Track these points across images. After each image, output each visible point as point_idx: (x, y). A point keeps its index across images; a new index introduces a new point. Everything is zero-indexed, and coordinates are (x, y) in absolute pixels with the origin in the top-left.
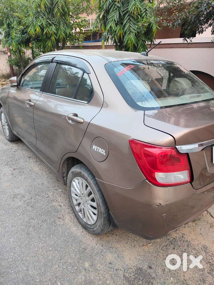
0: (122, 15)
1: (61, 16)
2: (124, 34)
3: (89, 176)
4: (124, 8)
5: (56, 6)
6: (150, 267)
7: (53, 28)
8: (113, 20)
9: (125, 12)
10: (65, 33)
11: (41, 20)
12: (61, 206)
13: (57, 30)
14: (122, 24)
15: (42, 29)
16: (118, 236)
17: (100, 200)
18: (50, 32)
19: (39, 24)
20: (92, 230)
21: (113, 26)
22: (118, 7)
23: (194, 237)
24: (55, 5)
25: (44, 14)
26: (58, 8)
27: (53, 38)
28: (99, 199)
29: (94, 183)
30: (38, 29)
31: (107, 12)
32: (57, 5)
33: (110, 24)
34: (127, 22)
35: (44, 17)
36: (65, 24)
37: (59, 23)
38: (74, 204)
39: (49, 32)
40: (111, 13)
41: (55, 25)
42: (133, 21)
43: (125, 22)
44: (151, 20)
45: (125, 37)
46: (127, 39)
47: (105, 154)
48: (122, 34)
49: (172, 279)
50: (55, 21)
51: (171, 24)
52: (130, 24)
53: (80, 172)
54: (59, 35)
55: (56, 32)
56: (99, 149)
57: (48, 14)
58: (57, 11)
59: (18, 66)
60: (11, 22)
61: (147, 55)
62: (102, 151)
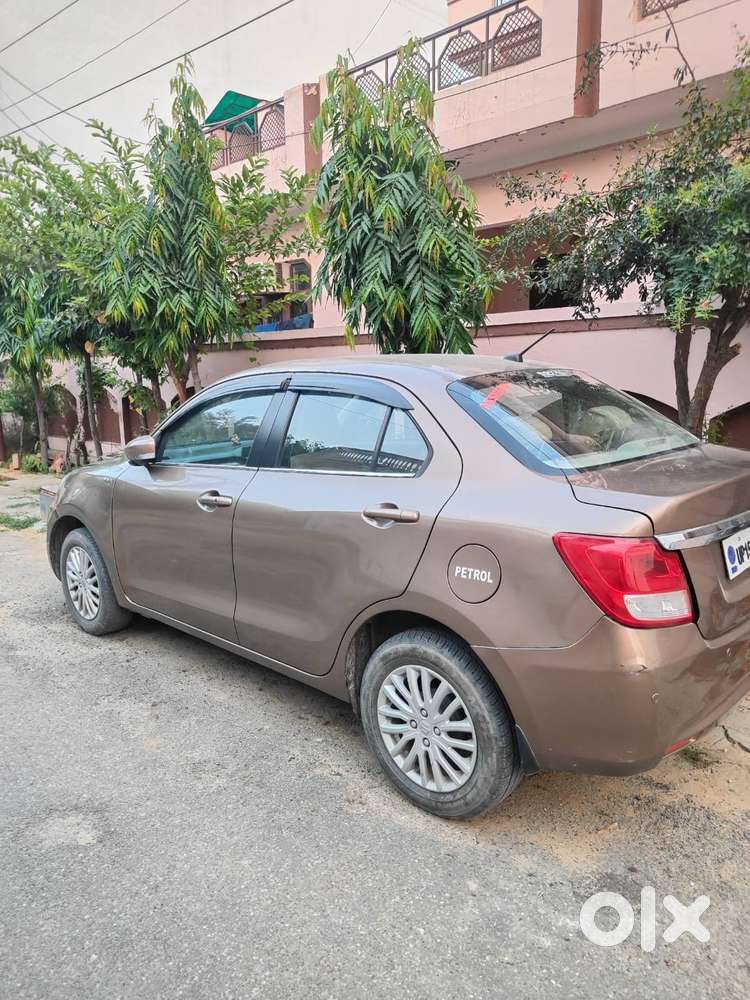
0: (399, 261)
1: (206, 266)
2: (409, 310)
3: (442, 653)
4: (402, 246)
5: (191, 240)
6: (633, 870)
7: (185, 299)
8: (378, 274)
9: (407, 254)
10: (217, 311)
11: (148, 279)
12: (338, 774)
13: (196, 303)
14: (401, 283)
15: (151, 303)
16: (524, 818)
17: (483, 705)
18: (176, 311)
19: (144, 290)
20: (462, 801)
21: (379, 289)
22: (386, 243)
23: (718, 799)
24: (189, 238)
25: (155, 262)
26: (196, 245)
27: (183, 327)
28: (480, 702)
29: (460, 666)
30: (139, 305)
31: (358, 254)
32: (193, 237)
33: (371, 287)
34: (413, 278)
35: (157, 271)
36: (217, 286)
37: (201, 284)
38: (390, 750)
39: (171, 309)
40: (368, 259)
41: (188, 290)
42: (430, 274)
43: (409, 278)
44: (498, 277)
45: (414, 317)
46: (419, 319)
47: (491, 581)
48: (404, 308)
49: (692, 884)
50: (188, 280)
51: (544, 283)
52: (424, 282)
53: (414, 650)
54: (201, 317)
55: (191, 308)
56: (473, 573)
57: (168, 263)
58: (193, 256)
59: (23, 413)
60: (9, 283)
61: (521, 360)
62: (485, 576)
